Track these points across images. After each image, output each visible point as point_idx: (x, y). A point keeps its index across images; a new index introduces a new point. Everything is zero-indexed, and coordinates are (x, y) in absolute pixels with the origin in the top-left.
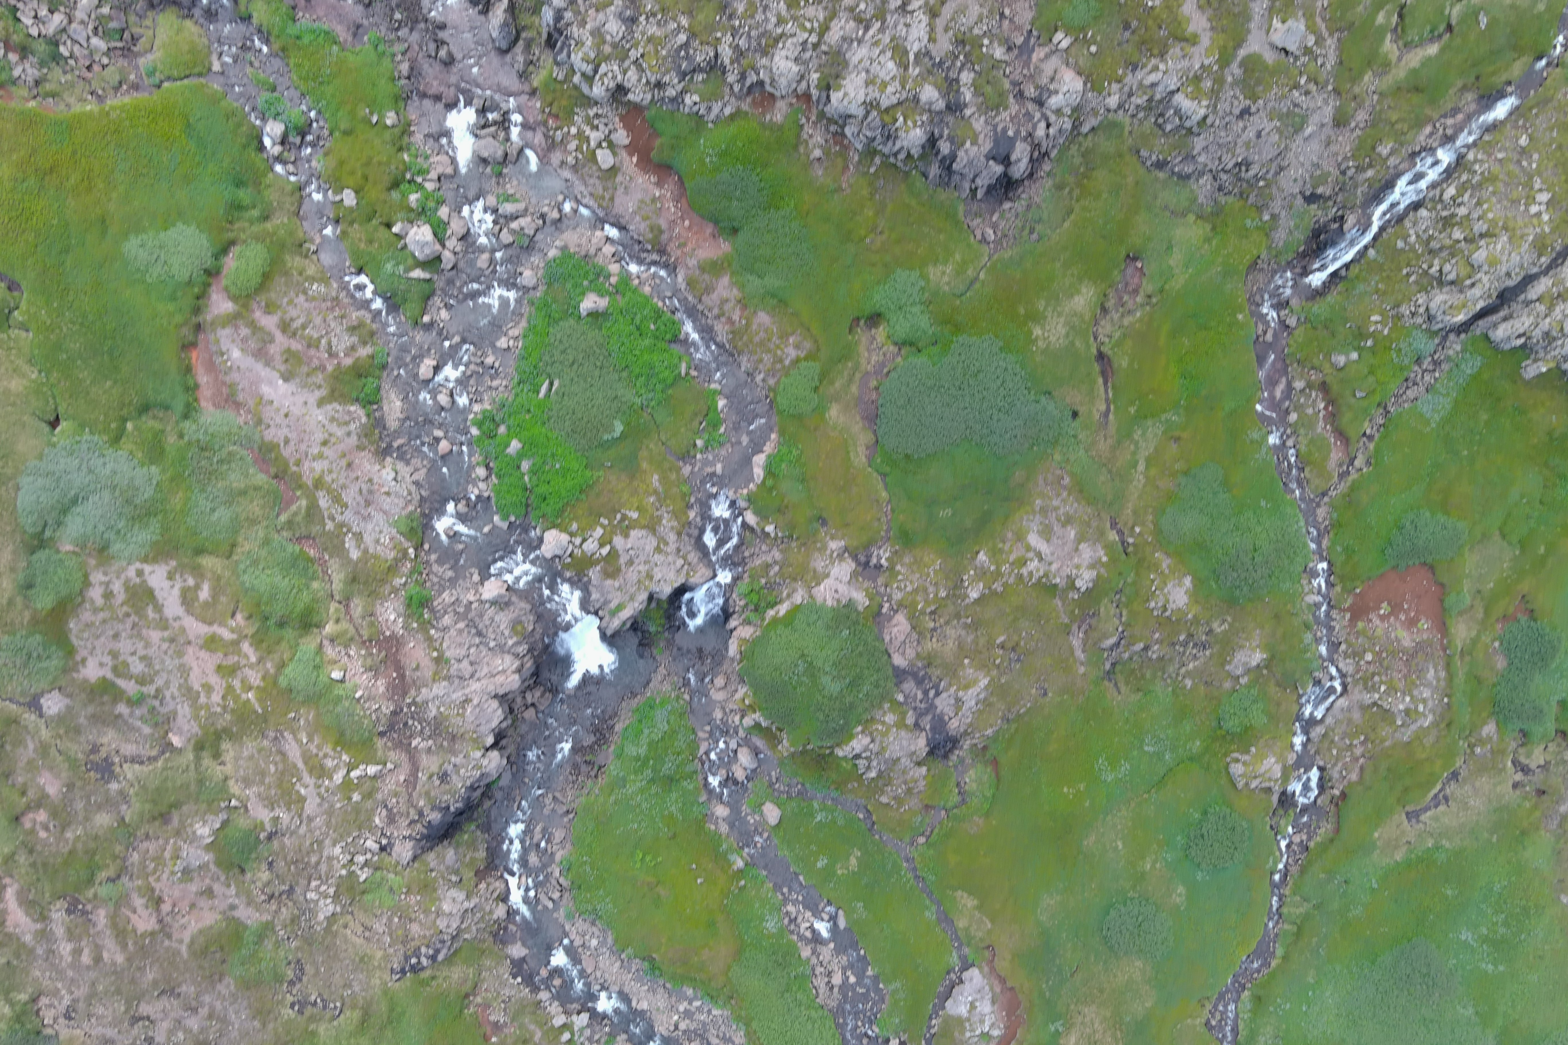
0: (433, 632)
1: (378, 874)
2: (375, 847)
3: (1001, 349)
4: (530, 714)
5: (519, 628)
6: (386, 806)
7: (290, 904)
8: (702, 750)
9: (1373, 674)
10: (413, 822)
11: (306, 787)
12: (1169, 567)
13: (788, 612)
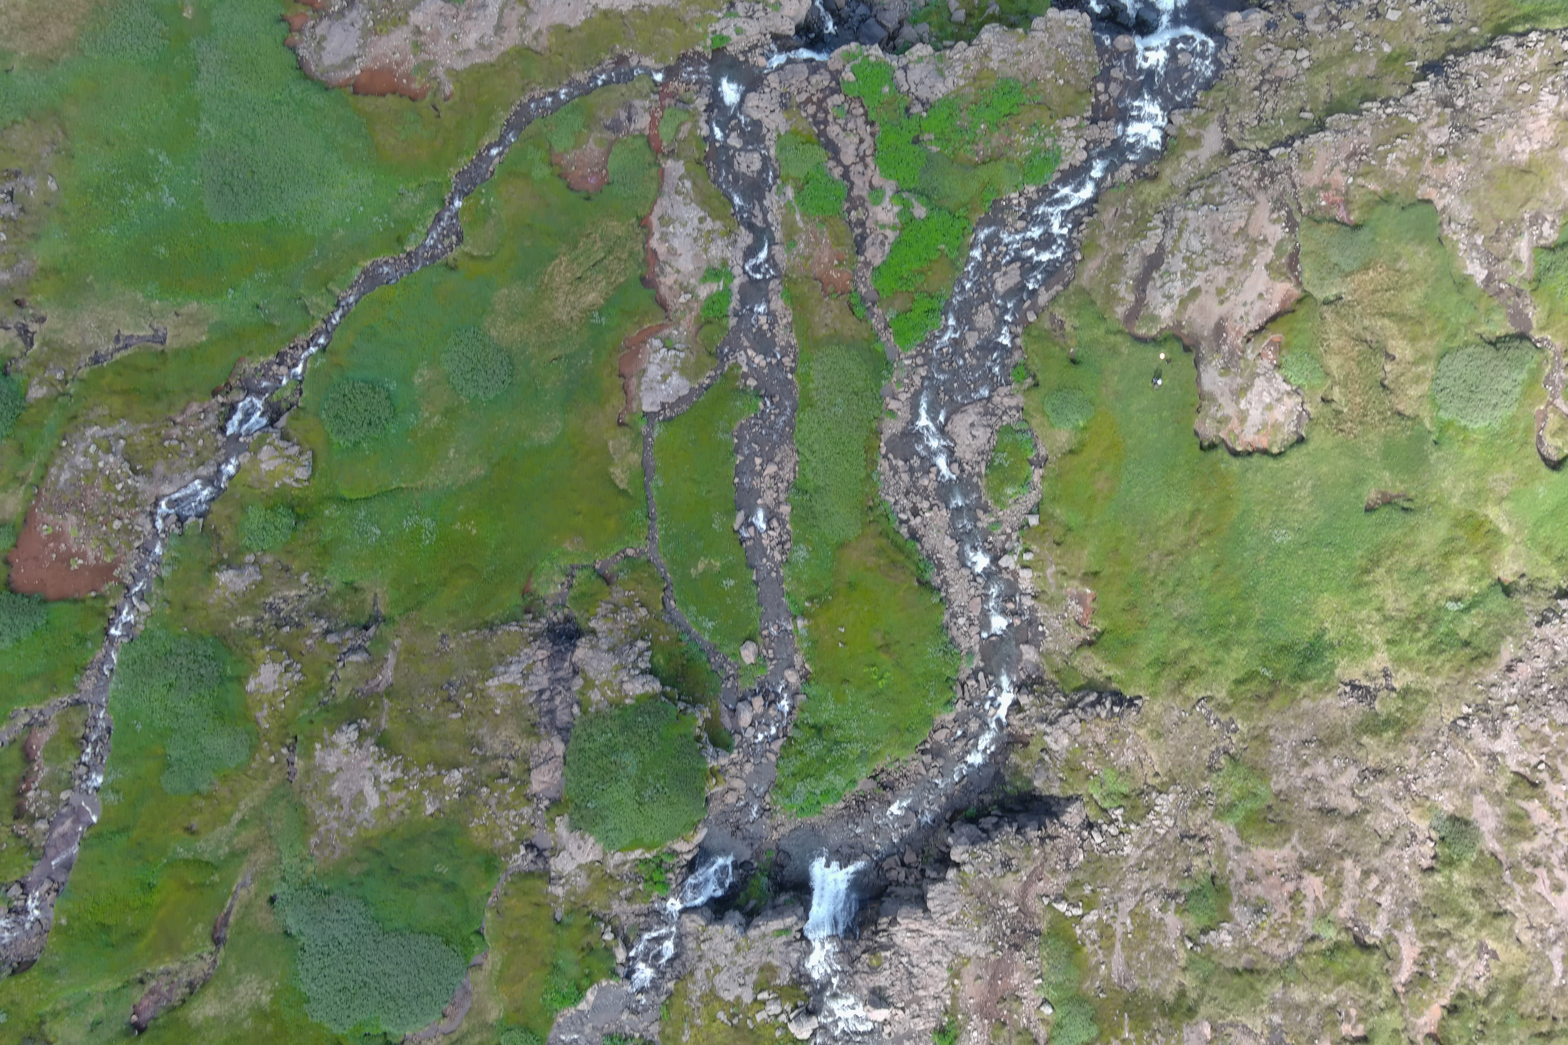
0: (948, 1002)
1: (1106, 805)
2: (1095, 834)
3: (308, 1001)
4: (910, 858)
5: (874, 962)
6: (1068, 865)
7: (1190, 824)
8: (780, 742)
9: (122, 504)
10: (1052, 838)
11: (1124, 924)
12: (262, 709)
13: (633, 850)
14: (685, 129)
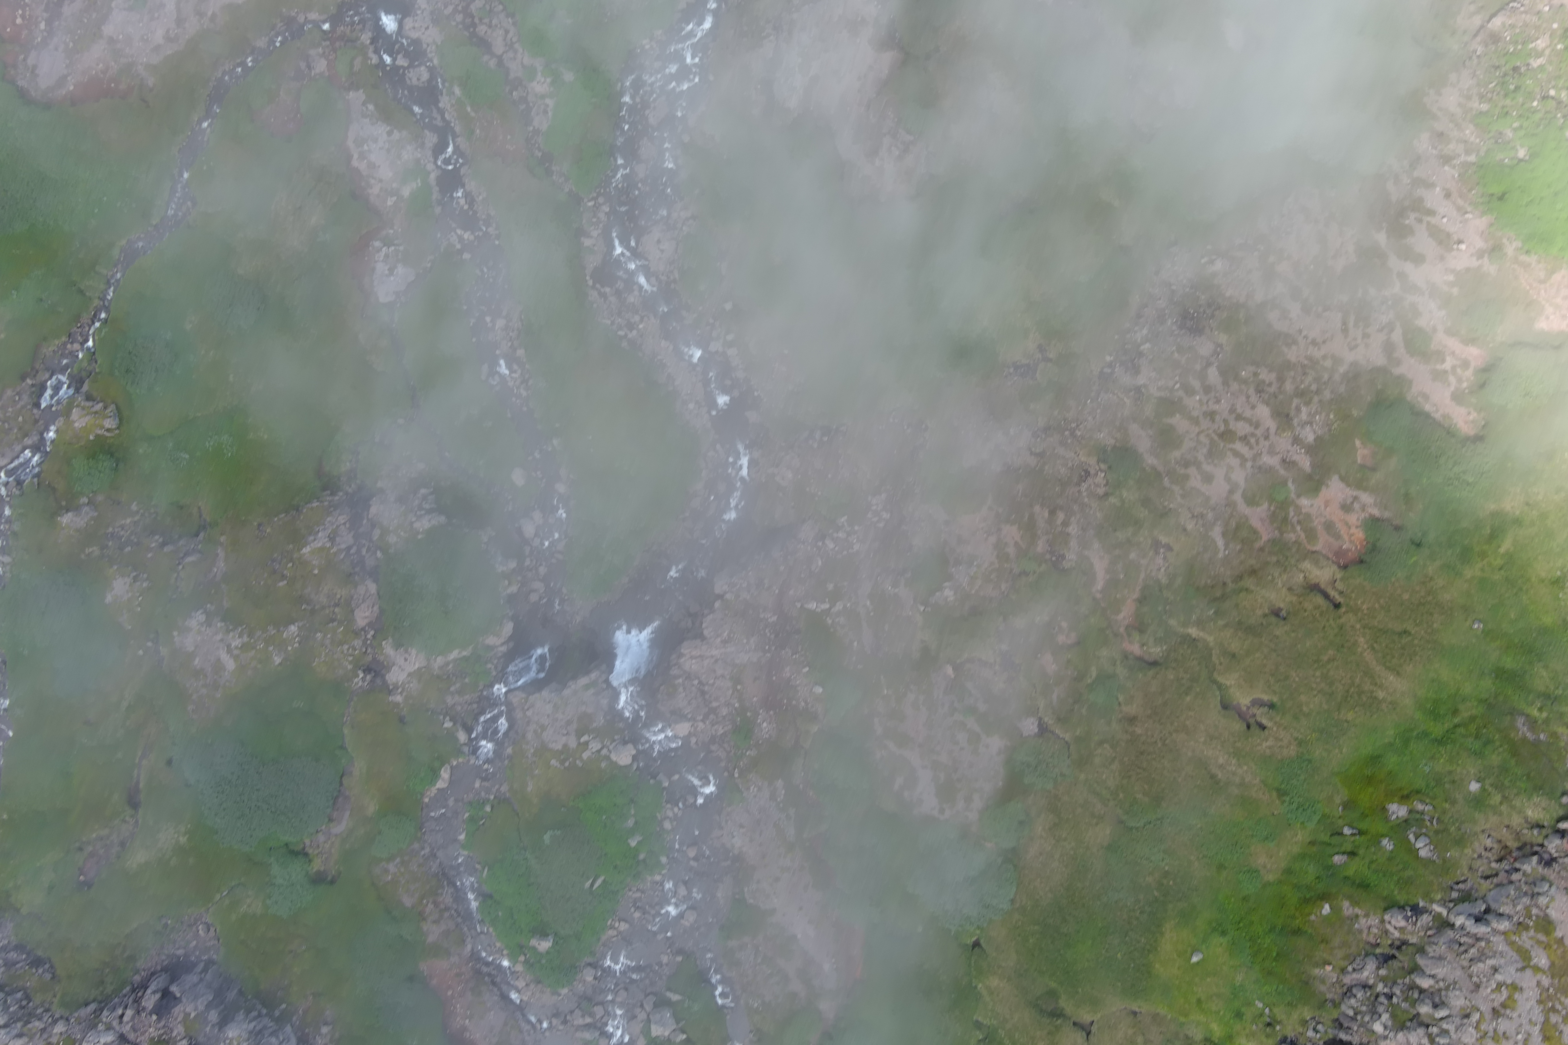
0: (737, 705)
1: (831, 519)
2: (828, 542)
3: (216, 833)
5: (671, 691)
6: (810, 572)
8: (563, 544)
10: (793, 554)
11: (865, 606)
12: (122, 615)
13: (450, 651)
14: (358, 63)
